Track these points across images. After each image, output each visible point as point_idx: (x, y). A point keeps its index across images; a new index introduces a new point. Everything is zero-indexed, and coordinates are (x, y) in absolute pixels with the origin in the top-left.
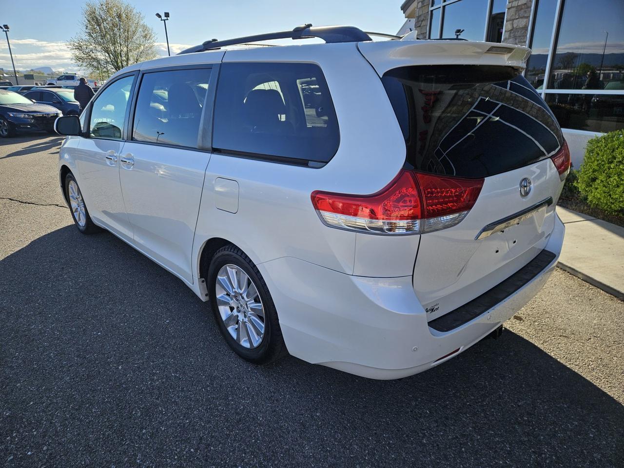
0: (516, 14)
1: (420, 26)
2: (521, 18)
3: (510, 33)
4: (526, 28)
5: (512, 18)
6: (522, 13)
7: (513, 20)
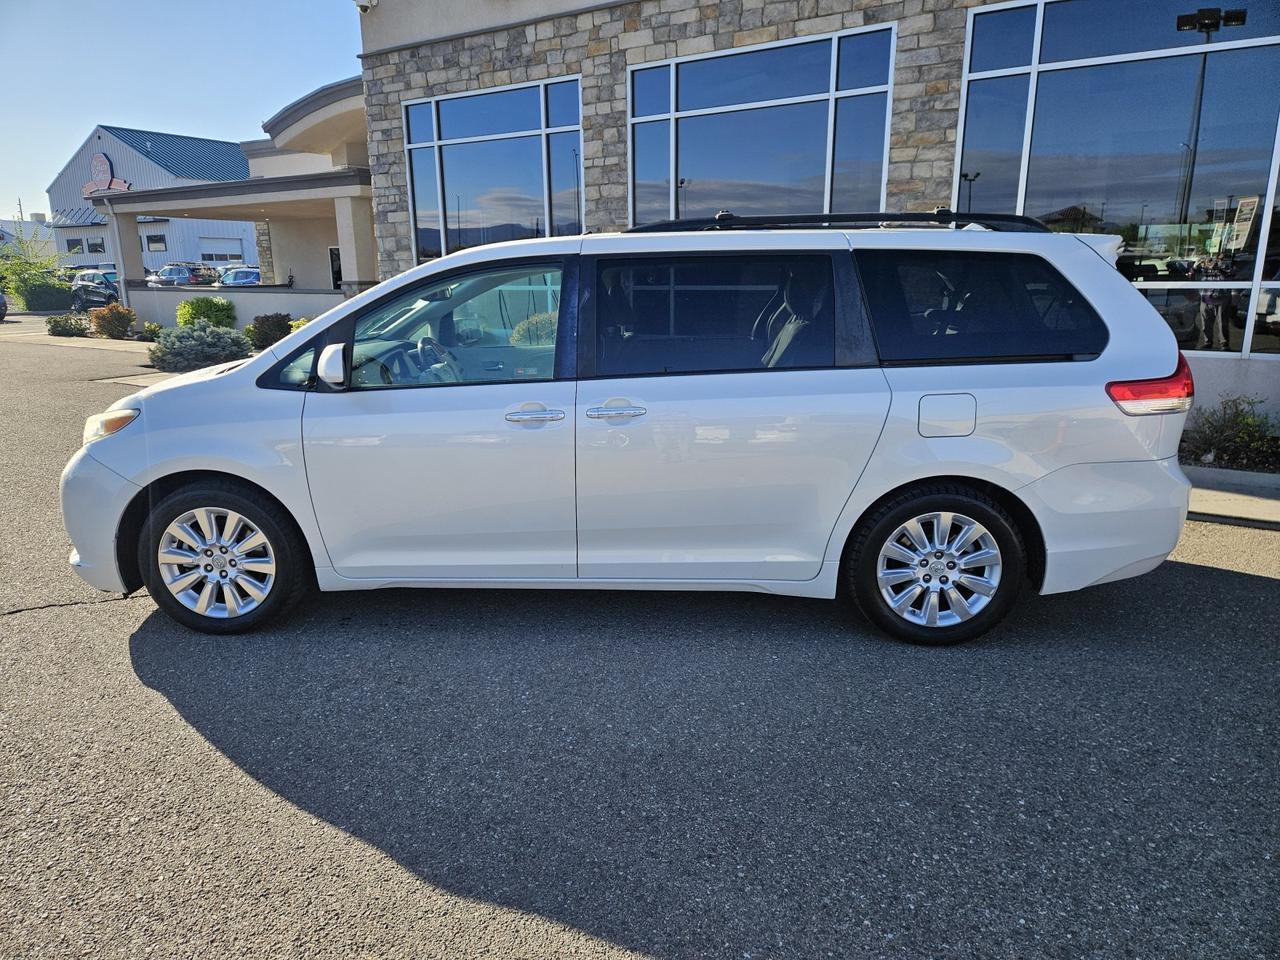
0: (603, 177)
1: (387, 173)
2: (614, 183)
3: (597, 204)
4: (624, 198)
5: (597, 182)
6: (614, 176)
7: (599, 185)
